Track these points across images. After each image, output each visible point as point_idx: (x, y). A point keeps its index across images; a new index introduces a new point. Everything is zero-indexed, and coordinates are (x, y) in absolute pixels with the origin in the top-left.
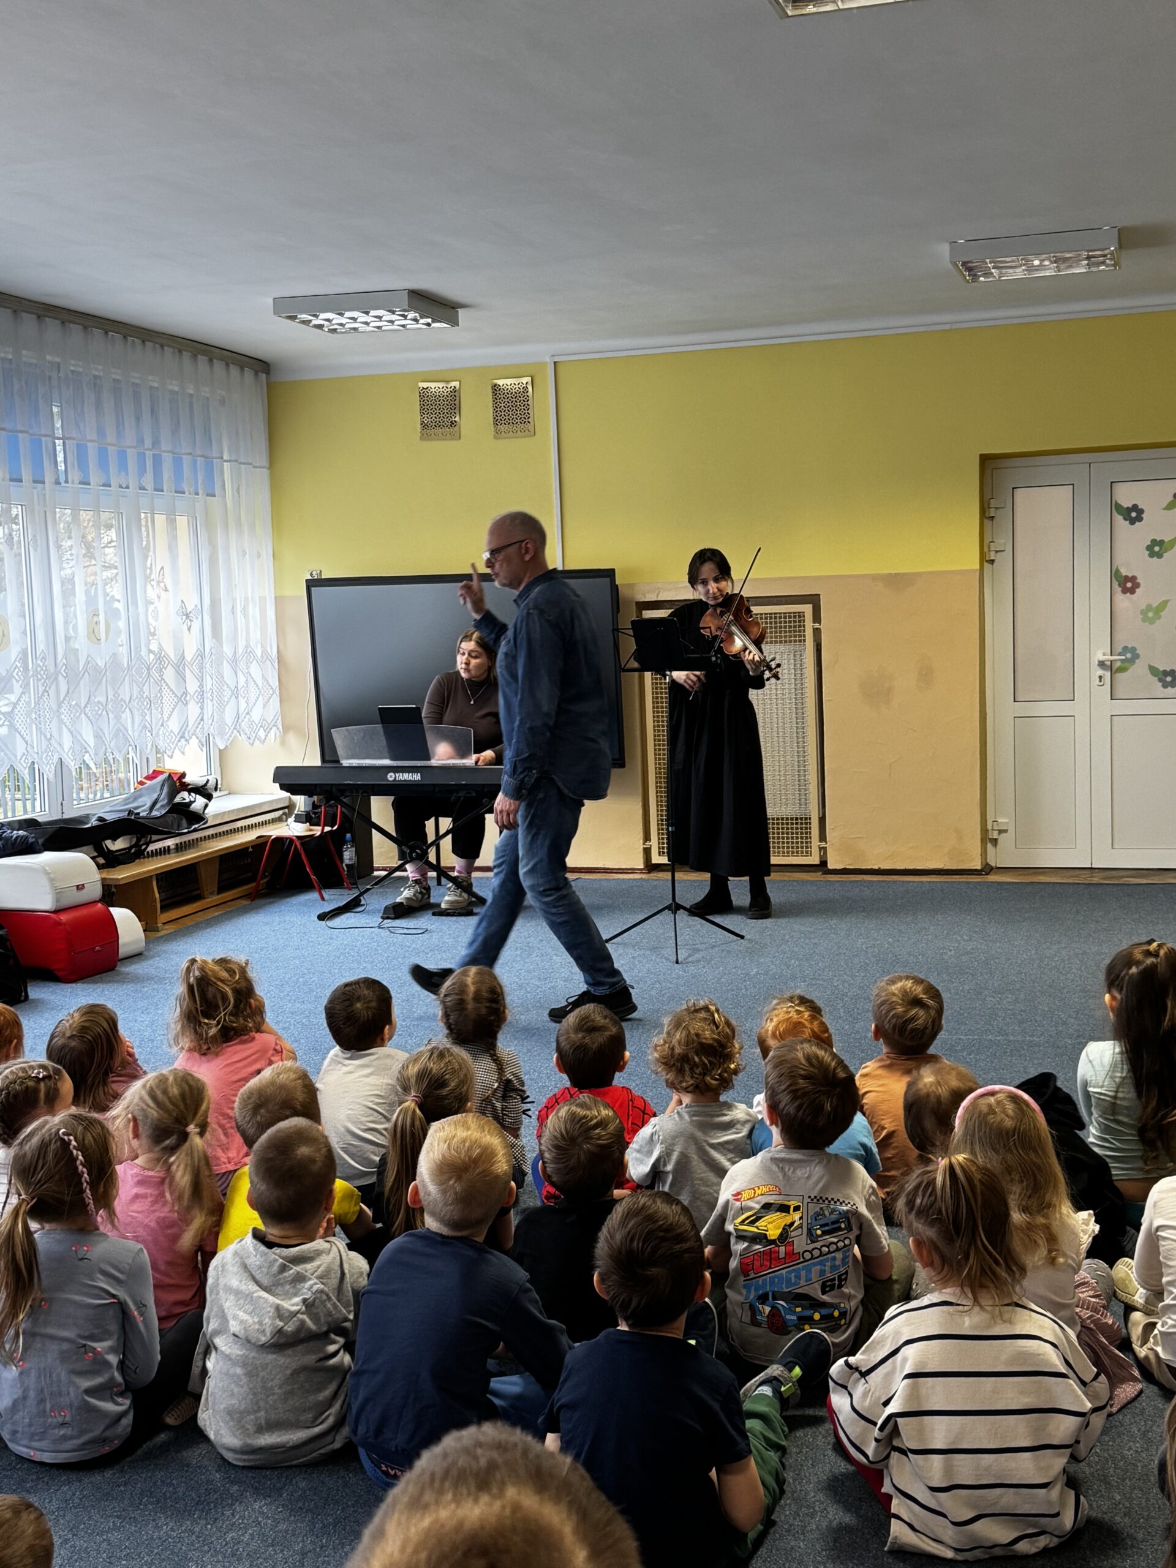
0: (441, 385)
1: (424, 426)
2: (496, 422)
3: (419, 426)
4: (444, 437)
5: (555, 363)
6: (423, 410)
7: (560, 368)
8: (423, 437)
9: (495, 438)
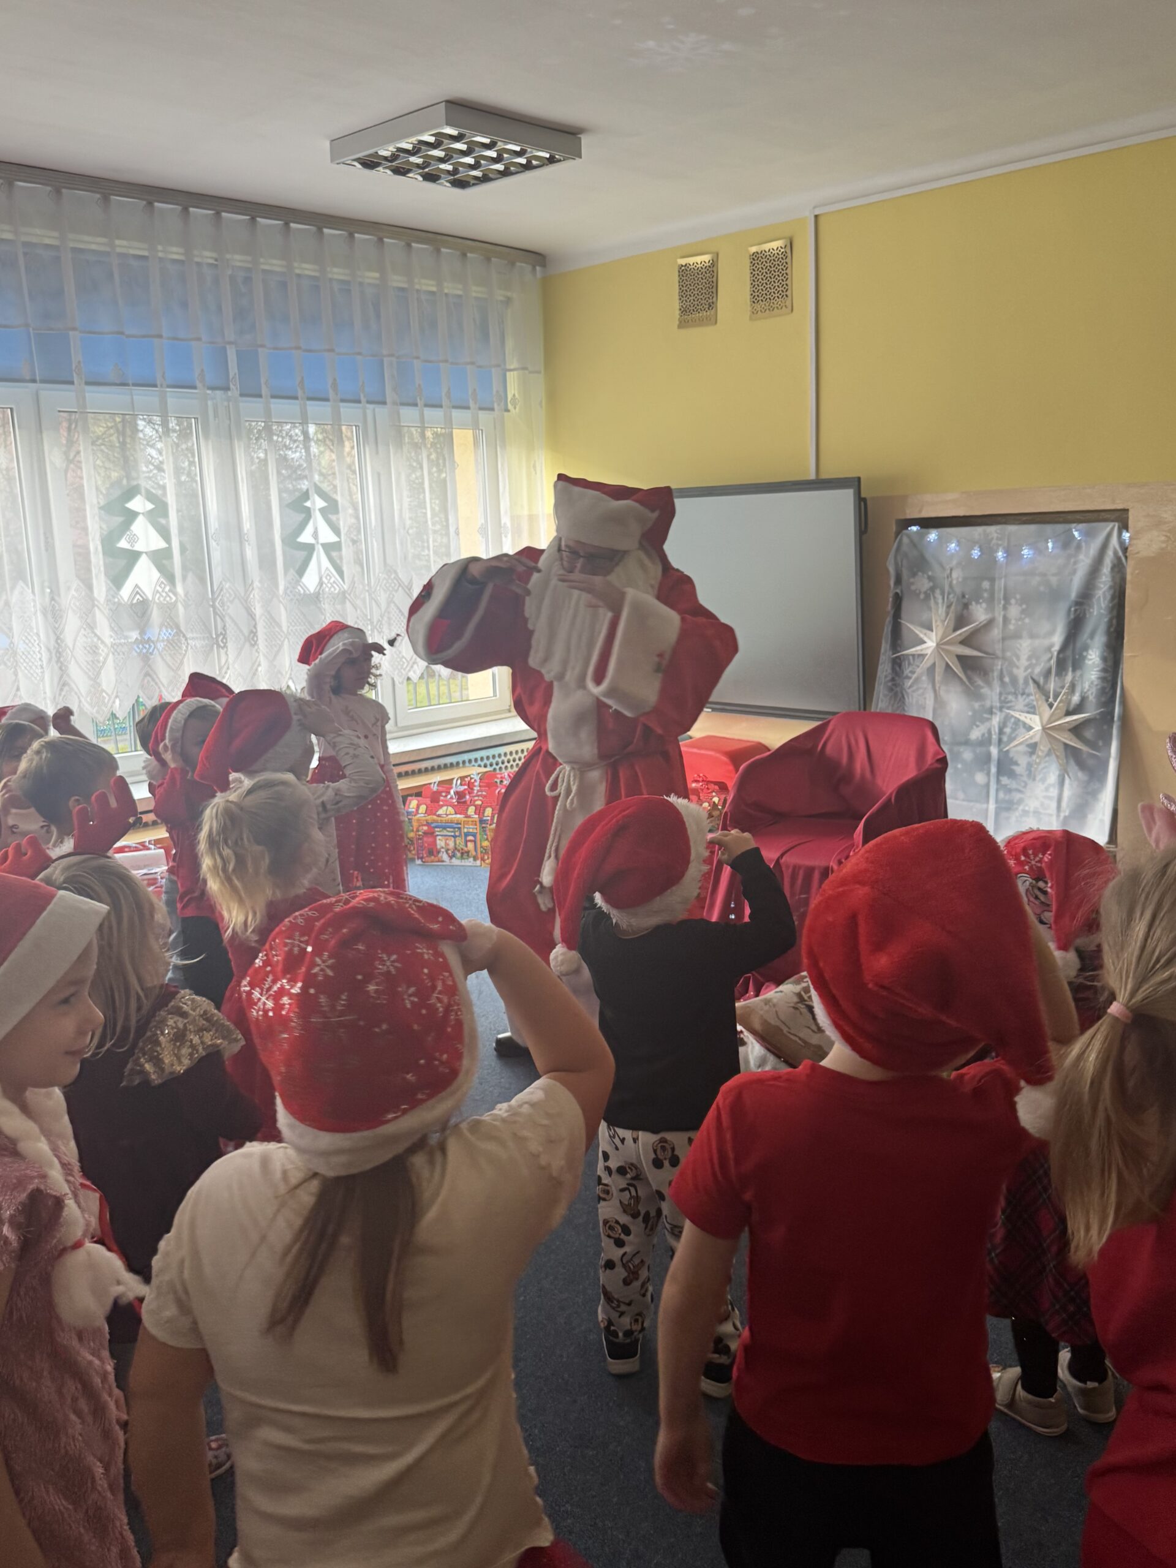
0: (698, 259)
1: (684, 311)
2: (755, 299)
3: (678, 312)
4: (701, 323)
5: (816, 217)
6: (683, 294)
7: (822, 220)
8: (680, 327)
9: (751, 319)
